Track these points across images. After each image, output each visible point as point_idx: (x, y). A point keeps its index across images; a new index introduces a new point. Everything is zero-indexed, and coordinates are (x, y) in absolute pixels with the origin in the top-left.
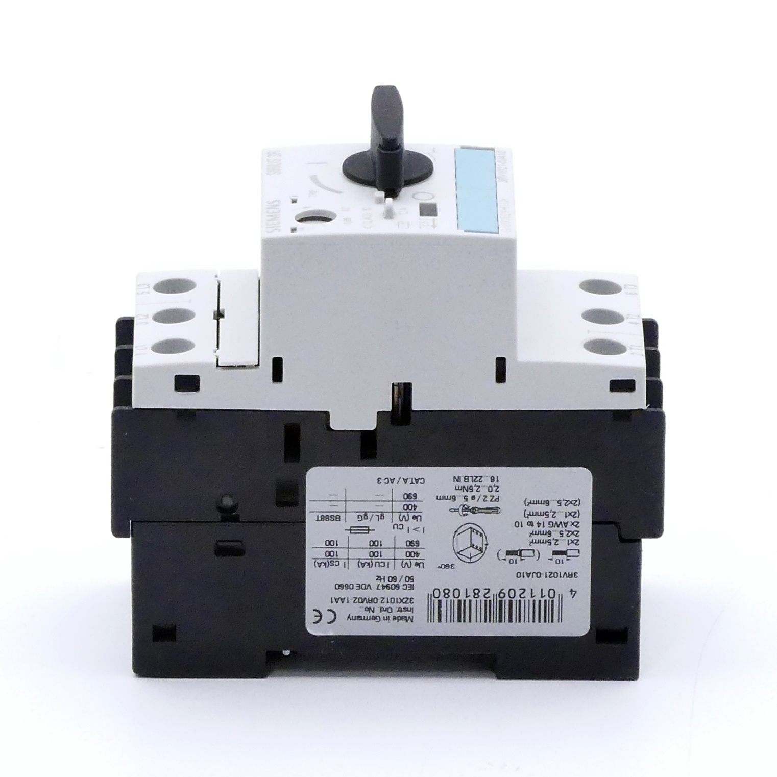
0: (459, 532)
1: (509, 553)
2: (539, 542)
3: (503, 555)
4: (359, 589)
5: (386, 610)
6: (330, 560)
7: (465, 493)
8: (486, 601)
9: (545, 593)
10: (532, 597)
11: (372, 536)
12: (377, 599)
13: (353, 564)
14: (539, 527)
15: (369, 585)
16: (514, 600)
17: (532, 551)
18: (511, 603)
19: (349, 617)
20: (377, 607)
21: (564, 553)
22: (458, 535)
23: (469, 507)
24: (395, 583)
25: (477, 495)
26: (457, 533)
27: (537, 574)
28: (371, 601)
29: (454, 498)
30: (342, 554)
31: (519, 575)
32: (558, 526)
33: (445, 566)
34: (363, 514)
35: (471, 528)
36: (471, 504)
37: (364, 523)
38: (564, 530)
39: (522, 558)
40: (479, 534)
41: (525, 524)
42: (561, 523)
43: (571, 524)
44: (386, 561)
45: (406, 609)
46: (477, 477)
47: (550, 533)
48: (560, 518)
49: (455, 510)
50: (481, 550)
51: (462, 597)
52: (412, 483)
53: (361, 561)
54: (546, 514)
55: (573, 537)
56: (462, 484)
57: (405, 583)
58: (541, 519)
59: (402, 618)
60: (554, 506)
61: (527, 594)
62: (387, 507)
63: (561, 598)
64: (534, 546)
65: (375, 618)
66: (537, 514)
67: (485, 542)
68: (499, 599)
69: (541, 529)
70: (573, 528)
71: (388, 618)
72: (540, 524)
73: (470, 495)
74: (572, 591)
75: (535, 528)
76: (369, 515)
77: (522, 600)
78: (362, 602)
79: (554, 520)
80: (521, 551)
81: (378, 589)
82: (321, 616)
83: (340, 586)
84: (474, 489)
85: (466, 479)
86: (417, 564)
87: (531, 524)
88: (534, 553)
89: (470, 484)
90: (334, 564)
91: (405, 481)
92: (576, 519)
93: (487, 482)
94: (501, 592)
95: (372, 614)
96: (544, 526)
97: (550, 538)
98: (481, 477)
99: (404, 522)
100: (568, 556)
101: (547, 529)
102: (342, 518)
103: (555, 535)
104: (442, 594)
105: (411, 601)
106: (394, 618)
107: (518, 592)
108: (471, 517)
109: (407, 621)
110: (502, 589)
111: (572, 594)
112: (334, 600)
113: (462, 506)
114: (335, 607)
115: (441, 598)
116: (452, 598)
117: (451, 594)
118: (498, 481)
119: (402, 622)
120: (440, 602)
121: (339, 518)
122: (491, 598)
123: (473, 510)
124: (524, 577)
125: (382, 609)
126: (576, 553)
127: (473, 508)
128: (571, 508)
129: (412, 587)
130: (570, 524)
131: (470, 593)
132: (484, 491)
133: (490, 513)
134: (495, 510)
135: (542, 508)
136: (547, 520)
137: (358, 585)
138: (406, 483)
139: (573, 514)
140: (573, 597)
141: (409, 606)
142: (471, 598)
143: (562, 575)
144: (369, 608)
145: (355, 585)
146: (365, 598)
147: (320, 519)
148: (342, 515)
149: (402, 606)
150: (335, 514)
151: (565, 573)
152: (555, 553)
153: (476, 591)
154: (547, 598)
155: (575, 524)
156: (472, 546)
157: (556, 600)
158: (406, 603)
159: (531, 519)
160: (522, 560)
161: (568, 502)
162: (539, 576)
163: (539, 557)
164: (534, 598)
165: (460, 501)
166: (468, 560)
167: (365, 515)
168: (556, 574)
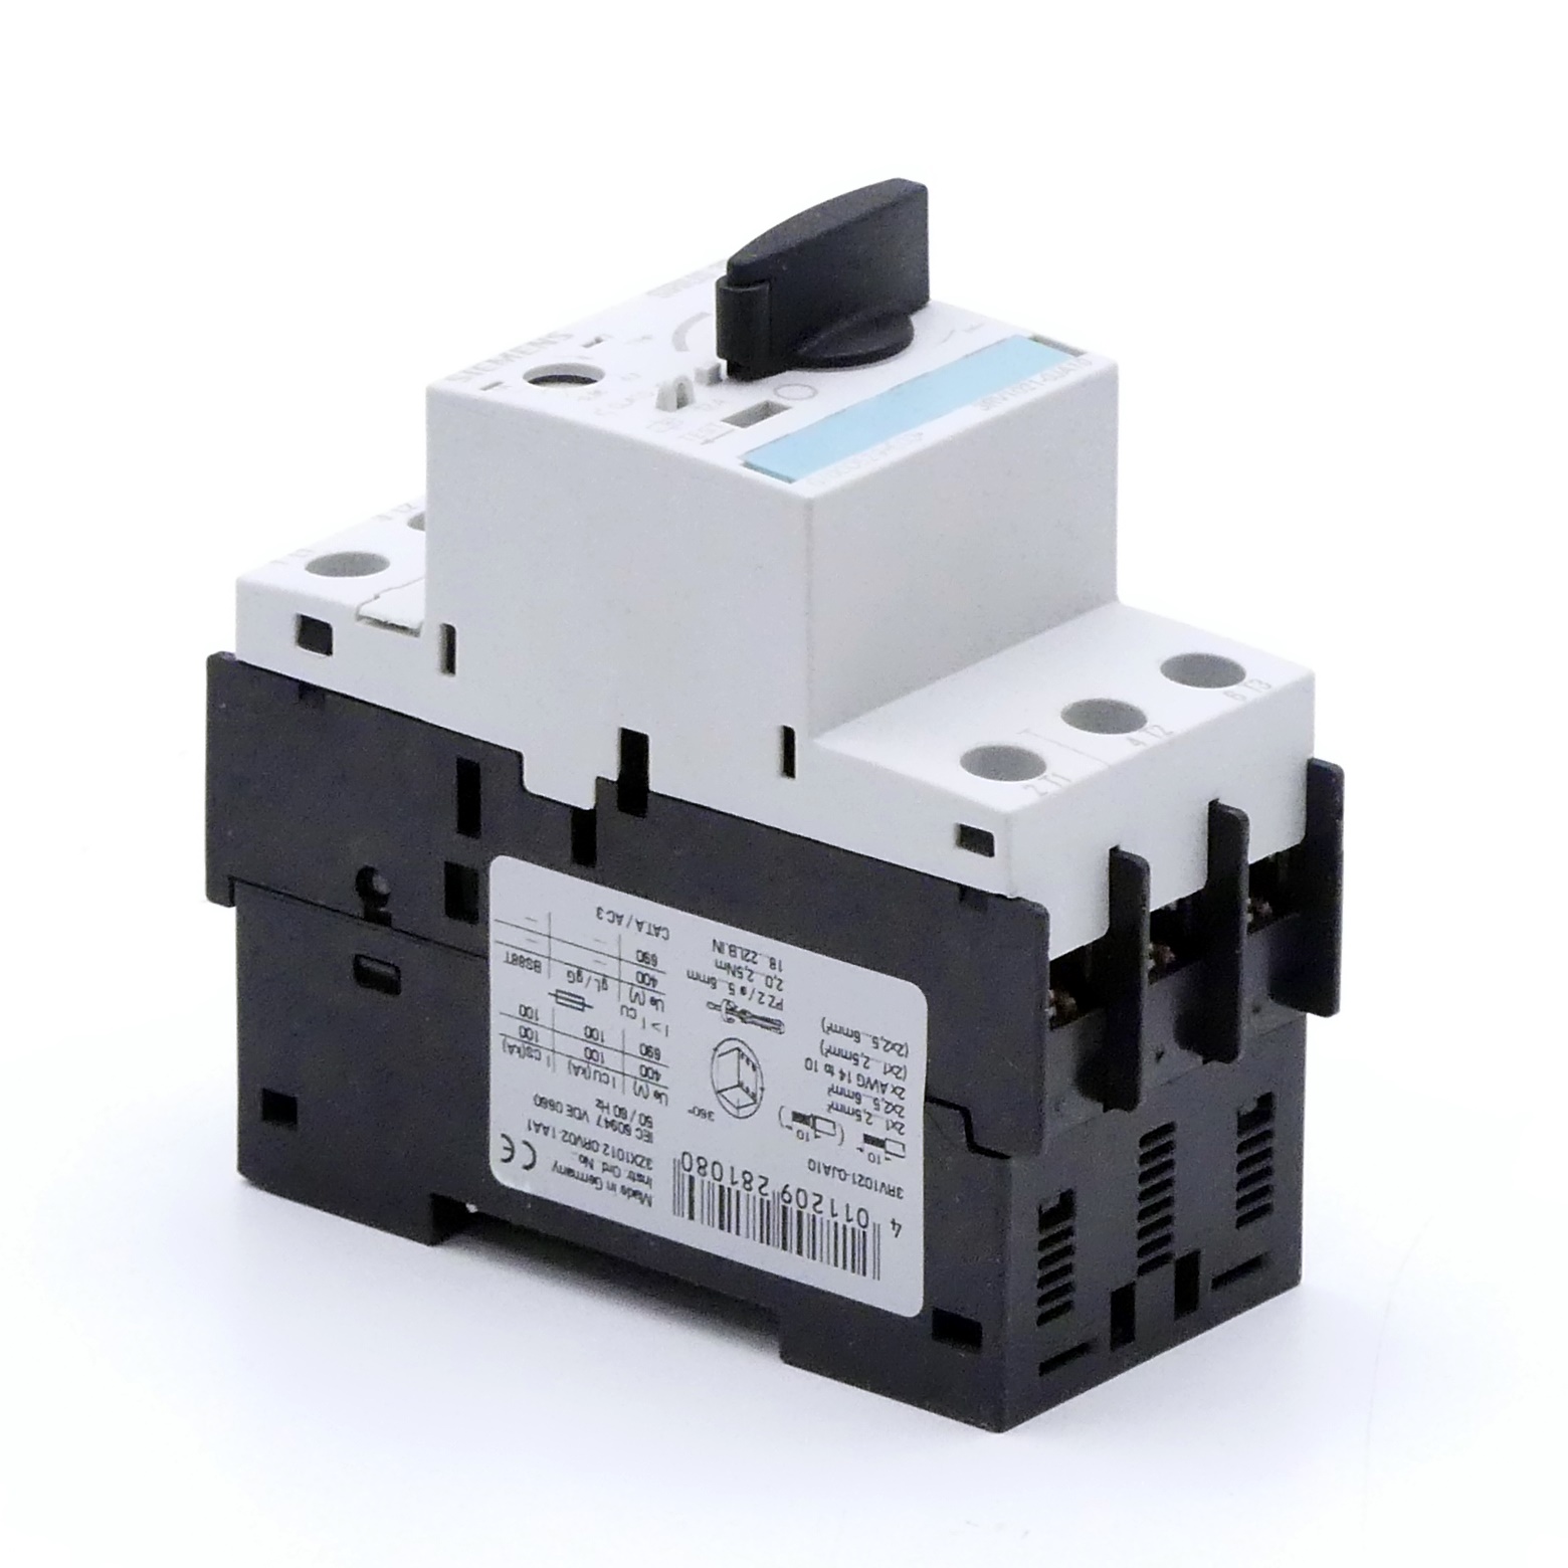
0: (722, 1049)
1: (798, 1117)
2: (842, 1109)
3: (787, 1118)
4: (571, 1116)
5: (612, 1169)
6: (526, 1045)
7: (731, 978)
8: (762, 1200)
9: (853, 1214)
10: (834, 1215)
11: (587, 1018)
12: (598, 1145)
13: (562, 1062)
14: (842, 1079)
15: (585, 1113)
16: (805, 1211)
17: (832, 1125)
18: (800, 1214)
19: (555, 1165)
20: (597, 1157)
21: (881, 1143)
22: (719, 1056)
23: (736, 1007)
24: (626, 1122)
25: (749, 987)
26: (717, 1054)
27: (840, 1171)
28: (588, 1145)
29: (712, 982)
30: (544, 1038)
31: (813, 1166)
32: (872, 1088)
33: (700, 1111)
34: (575, 971)
35: (738, 1049)
36: (741, 1002)
37: (576, 988)
38: (880, 1099)
39: (818, 1133)
40: (751, 1065)
41: (821, 1068)
42: (876, 1082)
43: (892, 1089)
44: (611, 1074)
45: (640, 1178)
46: (749, 952)
47: (858, 1097)
48: (875, 1073)
49: (716, 1007)
50: (754, 1095)
51: (726, 1183)
52: (649, 933)
53: (574, 1061)
54: (854, 1058)
55: (894, 1117)
56: (726, 958)
57: (639, 1126)
58: (846, 1065)
59: (635, 1193)
60: (864, 1047)
61: (825, 1207)
62: (611, 968)
63: (877, 1228)
64: (835, 1115)
65: (594, 1180)
66: (839, 1053)
67: (759, 1085)
68: (782, 1203)
69: (844, 1084)
70: (893, 1099)
71: (613, 1188)
72: (845, 1074)
73: (738, 984)
74: (893, 1223)
75: (836, 1080)
76: (585, 975)
77: (818, 1217)
78: (575, 1143)
79: (866, 1074)
80: (815, 1118)
81: (598, 1124)
82: (512, 1150)
83: (542, 1102)
84: (746, 974)
85: (732, 949)
86: (658, 1095)
87: (829, 1069)
88: (834, 1127)
89: (737, 962)
90: (534, 1054)
91: (640, 925)
92: (900, 1083)
93: (763, 965)
94: (784, 1191)
95: (588, 1171)
96: (850, 1081)
97: (857, 1107)
98: (756, 954)
99: (636, 1005)
100: (887, 1152)
101: (854, 1087)
102: (544, 969)
103: (867, 1104)
104: (695, 1167)
105: (648, 1164)
106: (624, 1190)
107: (813, 1200)
108: (739, 1029)
109: (642, 1202)
110: (787, 1186)
111: (894, 1228)
112: (532, 1126)
113: (725, 1003)
114: (537, 1139)
115: (694, 1172)
116: (709, 1177)
117: (708, 1169)
118: (780, 970)
119: (635, 1201)
120: (691, 1179)
121: (540, 967)
122: (770, 1198)
123: (744, 1016)
124: (819, 1171)
125: (606, 1168)
126: (898, 1150)
127: (744, 1012)
128: (893, 1058)
129: (649, 1137)
130: (889, 1089)
131: (738, 1177)
132: (759, 982)
133: (767, 1028)
134: (774, 1025)
135: (847, 1044)
136: (855, 1071)
137: (569, 1108)
138: (640, 930)
139: (896, 1070)
140: (896, 1236)
141: (645, 1172)
142: (739, 1187)
143: (878, 1187)
144: (585, 1160)
145: (565, 1107)
146: (579, 1137)
147: (510, 960)
148: (544, 962)
149: (637, 1170)
150: (534, 958)
151: (883, 1184)
152: (868, 1139)
153: (747, 1177)
154: (854, 1224)
155: (899, 1091)
156: (740, 1085)
157: (869, 1231)
158: (640, 1165)
159: (832, 1060)
160: (816, 1136)
161: (890, 1046)
162: (843, 1177)
163: (843, 1140)
164: (835, 1219)
165: (723, 991)
166: (733, 1111)
167: (579, 974)
168: (869, 1182)
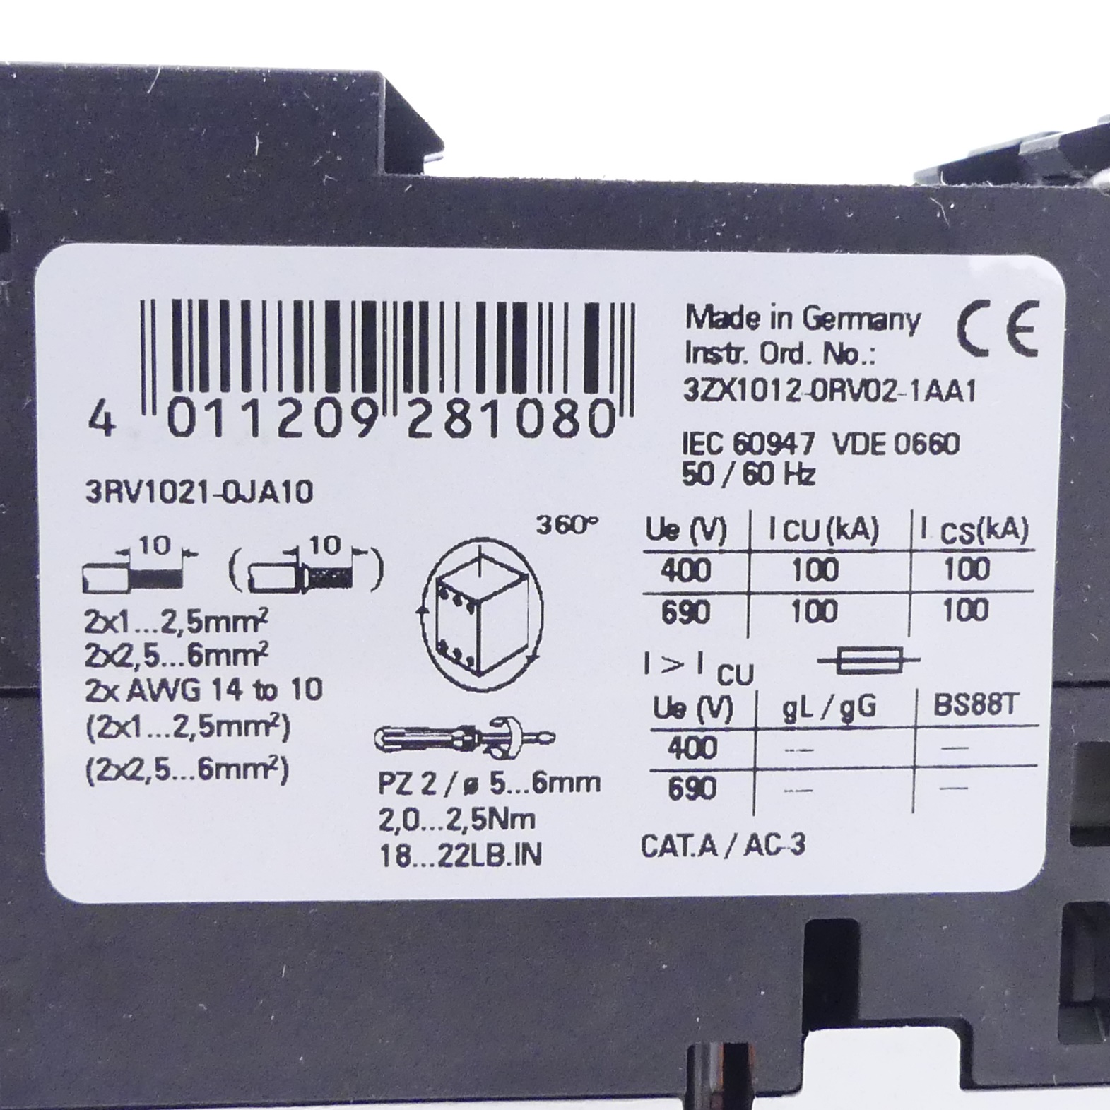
0: (521, 660)
1: (341, 578)
2: (232, 623)
3: (364, 570)
4: (874, 435)
5: (781, 354)
6: (976, 544)
7: (499, 802)
8: (424, 387)
9: (205, 419)
10: (254, 404)
11: (827, 638)
12: (813, 394)
13: (893, 534)
14: (235, 682)
15: (841, 450)
16: (321, 391)
17: (257, 586)
18: (333, 382)
19: (913, 326)
20: (817, 367)
21: (140, 579)
22: (526, 647)
23: (487, 751)
24: (749, 456)
25: (458, 797)
26: (529, 652)
27: (239, 496)
28: (834, 388)
29: (540, 783)
30: (931, 570)
31: (303, 492)
32: (164, 684)
33: (571, 527)
34: (858, 720)
35: (479, 673)
36: (478, 763)
37: (852, 687)
38: (143, 667)
39: (293, 559)
40: (450, 652)
41: (287, 690)
42: (155, 697)
43: (117, 693)
44: (780, 542)
45: (712, 356)
46: (459, 863)
47: (195, 655)
48: (158, 714)
49: (534, 738)
50: (442, 593)
51: (509, 402)
52: (685, 837)
53: (866, 544)
54: (209, 727)
55: (109, 641)
56: (511, 838)
57: (713, 458)
58: (228, 708)
59: (727, 321)
60: (183, 757)
61: (272, 415)
62: (774, 748)
63: (147, 404)
64: (250, 604)
65: (823, 321)
66: (244, 727)
67: (429, 619)
68: (377, 397)
69: (226, 673)
70: (109, 675)
71: (778, 319)
72: (229, 691)
73: (485, 797)
74: (108, 427)
75: (248, 675)
76: (835, 718)
77: (289, 390)
78: (865, 383)
79: (180, 705)
80: (299, 587)
81: (811, 435)
82: (1013, 329)
83: (941, 444)
84: (466, 820)
85: (496, 856)
86: (670, 531)
87: (264, 691)
88: (251, 582)
89: (481, 839)
90: (958, 533)
91: (708, 846)
92: (98, 709)
93: (425, 846)
94: (370, 422)
95: (836, 336)
96: (217, 682)
97: (195, 638)
98: (442, 863)
99: (716, 692)
100: (127, 566)
101: (206, 674)
102: (928, 704)
103: (173, 649)
104: (582, 416)
105: (694, 389)
106: (753, 320)
107: (304, 423)
108: (479, 713)
109: (709, 308)
110: (363, 434)
111: (108, 416)
112: (965, 391)
113: (511, 753)
114: (963, 367)
115: (584, 401)
116: (548, 401)
117: (551, 416)
118: (385, 848)
119: (725, 305)
120: (591, 384)
121: (938, 704)
122: (404, 398)
123: (470, 739)
124: (287, 484)
125: (796, 354)
126: (97, 579)
127: (468, 747)
128: (120, 750)
129: (690, 443)
130: (122, 693)
131: (480, 420)
132: (434, 811)
133: (410, 730)
134: (392, 740)
135: (224, 748)
136: (208, 703)
137: (878, 448)
138: (708, 837)
139: (113, 729)
140: (102, 402)
141: (702, 369)
142: (477, 401)
143: (145, 490)
144: (842, 358)
145: (889, 448)
146: (856, 397)
147: (1005, 700)
148: (927, 715)
149: (724, 370)
150: (953, 718)
151: (133, 498)
152: (172, 579)
153: (458, 426)
154: (200, 400)
155: (101, 693)
156: (474, 605)
157: (166, 393)
158: (713, 381)
159: (262, 710)
160: (295, 552)
161: (130, 772)
162: (231, 487)
163: (232, 562)
164: (248, 397)
165: (517, 773)
166: (488, 549)
167: (848, 717)
168: (168, 495)
